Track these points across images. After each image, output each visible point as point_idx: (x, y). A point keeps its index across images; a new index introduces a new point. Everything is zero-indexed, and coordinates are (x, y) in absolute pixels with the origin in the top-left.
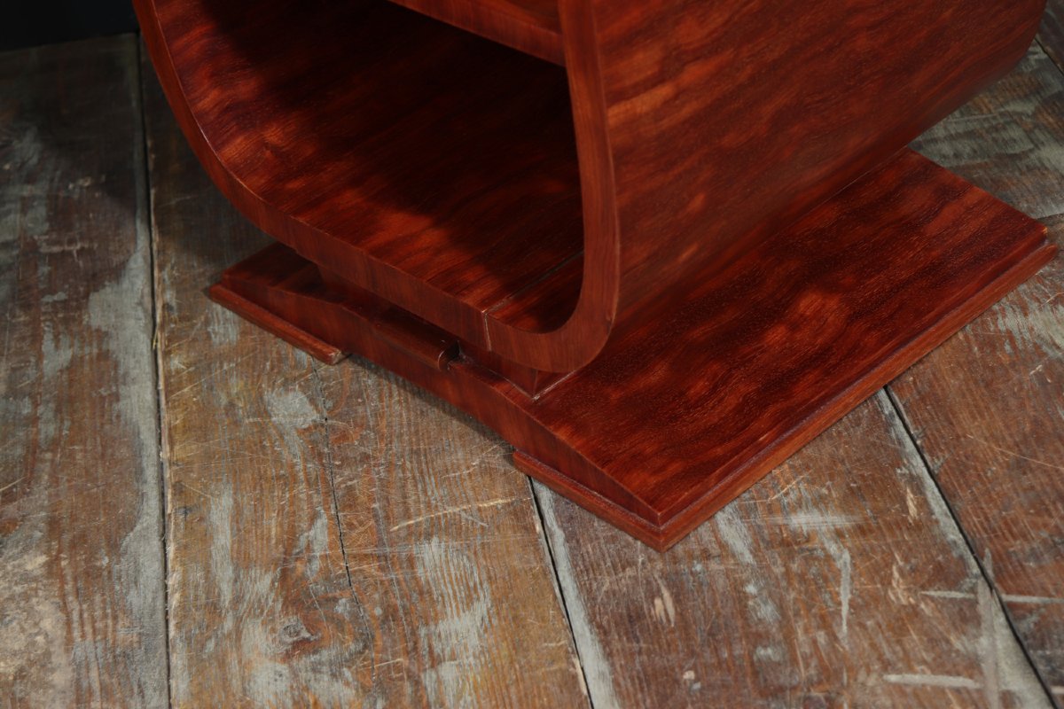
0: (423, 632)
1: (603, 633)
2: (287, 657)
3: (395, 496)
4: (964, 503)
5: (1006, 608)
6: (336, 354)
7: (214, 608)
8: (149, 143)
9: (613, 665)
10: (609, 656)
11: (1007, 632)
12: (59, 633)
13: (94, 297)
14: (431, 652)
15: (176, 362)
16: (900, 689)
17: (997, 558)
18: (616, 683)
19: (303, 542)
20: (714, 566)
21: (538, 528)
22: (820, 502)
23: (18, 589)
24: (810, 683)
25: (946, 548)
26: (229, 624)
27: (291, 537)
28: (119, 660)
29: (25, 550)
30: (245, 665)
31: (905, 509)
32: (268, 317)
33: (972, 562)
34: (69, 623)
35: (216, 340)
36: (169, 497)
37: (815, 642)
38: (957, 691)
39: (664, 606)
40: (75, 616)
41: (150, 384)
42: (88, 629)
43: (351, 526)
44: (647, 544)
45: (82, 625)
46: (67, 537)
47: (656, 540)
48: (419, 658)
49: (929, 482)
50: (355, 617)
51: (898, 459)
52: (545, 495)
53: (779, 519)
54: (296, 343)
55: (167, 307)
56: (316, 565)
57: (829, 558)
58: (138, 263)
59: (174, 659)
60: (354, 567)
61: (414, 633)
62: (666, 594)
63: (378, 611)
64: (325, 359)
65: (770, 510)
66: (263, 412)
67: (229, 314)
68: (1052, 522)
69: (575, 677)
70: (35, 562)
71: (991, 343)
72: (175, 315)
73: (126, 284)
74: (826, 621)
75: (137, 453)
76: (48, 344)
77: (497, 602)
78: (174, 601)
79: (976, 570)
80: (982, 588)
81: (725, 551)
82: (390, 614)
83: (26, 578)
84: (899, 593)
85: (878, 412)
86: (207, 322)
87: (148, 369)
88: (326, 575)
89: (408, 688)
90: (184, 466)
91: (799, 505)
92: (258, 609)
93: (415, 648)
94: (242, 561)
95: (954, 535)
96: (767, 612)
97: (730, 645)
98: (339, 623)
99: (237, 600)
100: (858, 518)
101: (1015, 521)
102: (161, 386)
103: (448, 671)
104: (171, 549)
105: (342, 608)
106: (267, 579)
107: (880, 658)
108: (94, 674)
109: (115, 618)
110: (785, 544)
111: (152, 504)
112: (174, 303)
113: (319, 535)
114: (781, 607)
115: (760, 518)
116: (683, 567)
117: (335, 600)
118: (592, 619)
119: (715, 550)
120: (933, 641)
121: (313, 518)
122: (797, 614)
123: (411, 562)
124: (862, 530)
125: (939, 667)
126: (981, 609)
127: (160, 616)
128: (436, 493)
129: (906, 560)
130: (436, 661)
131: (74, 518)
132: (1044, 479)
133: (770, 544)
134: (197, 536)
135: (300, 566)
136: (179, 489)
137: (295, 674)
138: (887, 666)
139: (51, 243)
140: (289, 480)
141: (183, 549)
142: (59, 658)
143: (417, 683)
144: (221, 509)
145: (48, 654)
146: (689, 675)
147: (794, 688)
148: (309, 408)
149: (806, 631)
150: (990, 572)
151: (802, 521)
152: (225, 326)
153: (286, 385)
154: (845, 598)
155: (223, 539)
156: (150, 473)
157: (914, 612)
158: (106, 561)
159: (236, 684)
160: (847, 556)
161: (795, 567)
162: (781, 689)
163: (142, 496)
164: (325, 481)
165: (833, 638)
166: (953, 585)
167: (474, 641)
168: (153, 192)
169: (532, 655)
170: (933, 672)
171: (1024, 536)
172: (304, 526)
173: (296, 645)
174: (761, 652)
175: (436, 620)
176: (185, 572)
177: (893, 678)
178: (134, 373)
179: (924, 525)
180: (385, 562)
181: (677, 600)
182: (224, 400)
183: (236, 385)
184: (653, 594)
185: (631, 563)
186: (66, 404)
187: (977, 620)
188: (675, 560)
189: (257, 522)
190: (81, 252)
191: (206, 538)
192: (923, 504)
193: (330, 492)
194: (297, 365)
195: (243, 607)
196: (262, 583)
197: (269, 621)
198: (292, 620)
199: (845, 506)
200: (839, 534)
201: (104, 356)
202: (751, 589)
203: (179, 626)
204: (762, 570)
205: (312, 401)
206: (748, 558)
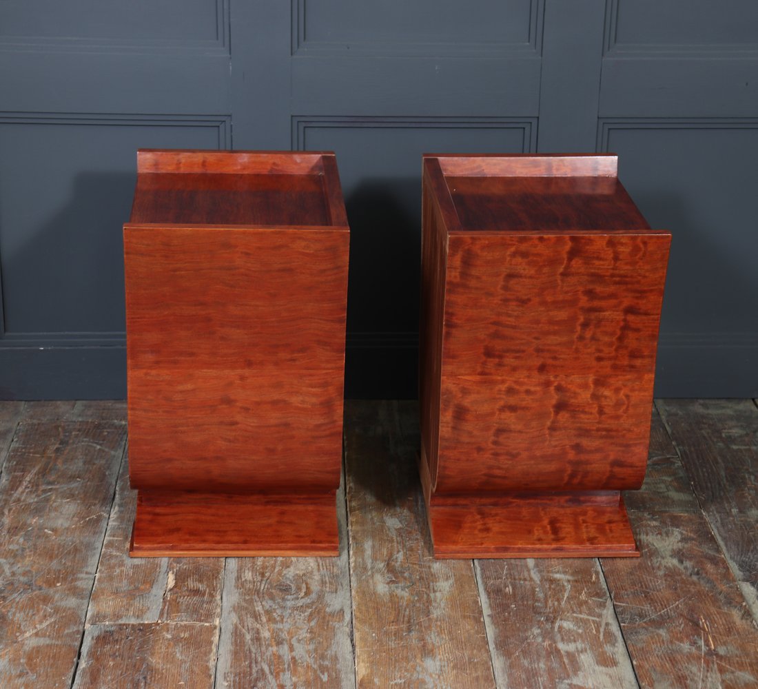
0: (431, 584)
1: (488, 593)
2: (388, 583)
3: (425, 549)
4: (611, 579)
5: (614, 606)
7: (365, 569)
8: (345, 437)
9: (490, 600)
10: (490, 598)
11: (613, 610)
12: (316, 567)
14: (433, 589)
15: (353, 504)
16: (576, 617)
17: (616, 594)
18: (490, 605)
19: (394, 557)
20: (527, 583)
21: (472, 565)
22: (564, 572)
24: (550, 613)
25: (601, 589)
26: (370, 573)
27: (391, 555)
28: (334, 577)
30: (375, 584)
31: (592, 578)
33: (608, 593)
35: (367, 500)
36: (351, 539)
37: (554, 604)
38: (593, 621)
39: (509, 590)
40: (321, 564)
41: (344, 509)
42: (325, 567)
43: (411, 556)
45: (323, 566)
48: (430, 590)
49: (601, 573)
50: (411, 578)
51: (593, 566)
53: (551, 575)
56: (399, 563)
57: (564, 586)
59: (352, 578)
60: (411, 565)
61: (429, 584)
62: (510, 587)
63: (418, 577)
65: (548, 572)
66: (383, 522)
68: (635, 588)
69: (478, 602)
72: (353, 490)
74: (559, 600)
75: (340, 526)
77: (456, 581)
78: (352, 565)
79: (608, 595)
80: (609, 600)
81: (531, 580)
82: (421, 578)
84: (583, 597)
86: (364, 494)
87: (344, 504)
88: (402, 567)
89: (425, 596)
90: (357, 532)
91: (558, 572)
92: (379, 571)
93: (429, 587)
94: (374, 559)
95: (604, 586)
96: (541, 595)
97: (527, 601)
98: (405, 578)
99: (372, 568)
100: (576, 578)
101: (625, 586)
102: (348, 509)
103: (438, 594)
104: (351, 552)
105: (406, 574)
106: (383, 564)
107: (573, 610)
108: (327, 578)
109: (333, 567)
110: (551, 580)
111: (345, 540)
112: (353, 487)
113: (400, 556)
114: (546, 595)
115: (545, 574)
116: (517, 581)
117: (404, 573)
118: (485, 589)
119: (528, 579)
120: (590, 609)
121: (398, 552)
122: (550, 597)
123: (430, 567)
124: (576, 582)
125: (589, 614)
126: (607, 604)
127: (347, 568)
129: (588, 590)
130: (434, 592)
132: (637, 577)
133: (546, 580)
134: (360, 550)
135: (393, 563)
136: (354, 538)
137: (390, 588)
138: (574, 612)
140: (391, 540)
141: (355, 553)
142: (316, 572)
143: (428, 595)
144: (368, 545)
145: (312, 572)
146: (513, 606)
148: (399, 523)
149: (552, 601)
150: (613, 597)
151: (558, 576)
153: (391, 515)
154: (566, 596)
155: (368, 552)
156: (345, 533)
157: (586, 602)
159: (371, 587)
160: (570, 586)
161: (553, 586)
162: (541, 613)
163: (342, 538)
164: (403, 543)
165: (560, 604)
166: (601, 598)
167: (447, 589)
168: (346, 453)
169: (465, 595)
170: (587, 615)
171: (626, 590)
172: (395, 553)
173: (390, 581)
174: (537, 604)
175: (436, 582)
176: (356, 559)
177: (575, 615)
178: (339, 505)
179: (596, 583)
180: (421, 566)
181: (513, 589)
182: (370, 517)
183: (374, 513)
184: (506, 586)
185: (500, 578)
187: (605, 607)
188: (515, 580)
189: (380, 550)
191: (363, 551)
192: (598, 578)
193: (404, 546)
194: (395, 511)
195: (374, 570)
196: (381, 565)
197: (383, 574)
198: (390, 575)
199: (572, 574)
200: (569, 581)
202: (537, 589)
203: (354, 571)
204: (542, 586)
205: (400, 521)
206: (538, 582)
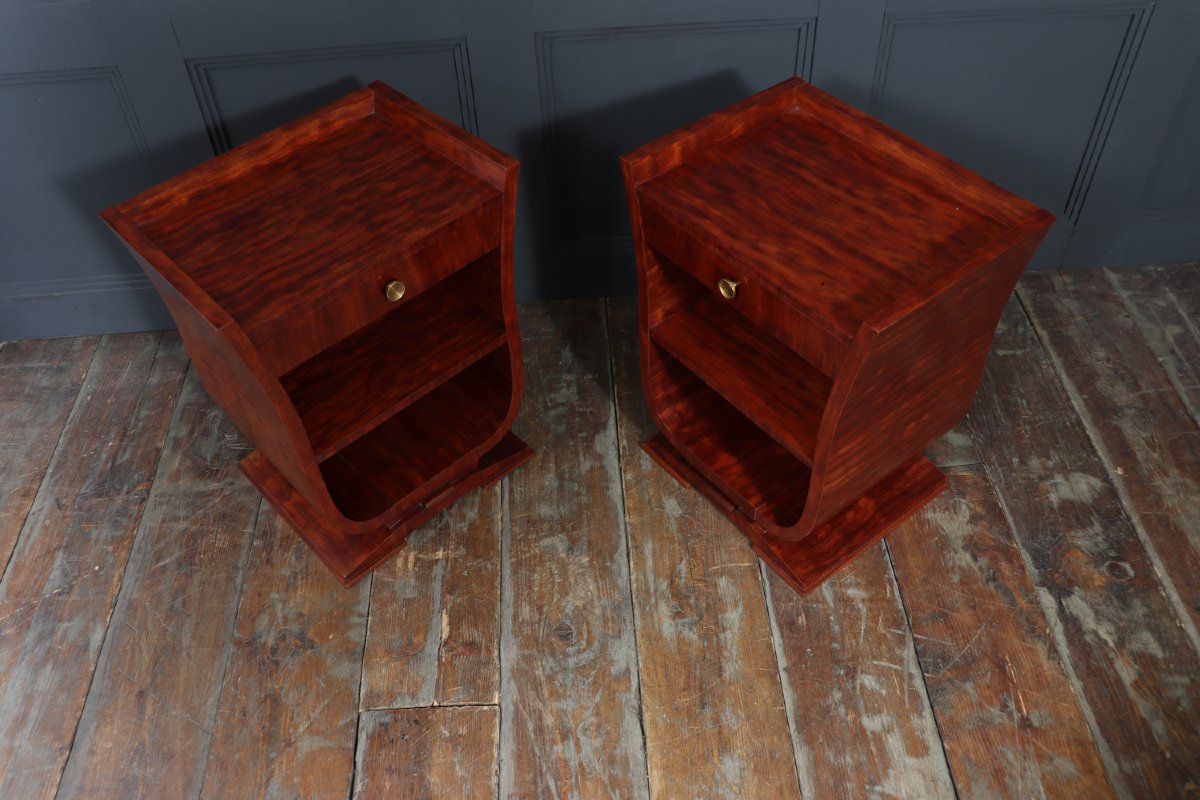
0: (720, 616)
1: (781, 627)
2: (674, 619)
3: (709, 553)
4: (905, 593)
5: (915, 639)
6: (688, 485)
7: (648, 592)
9: (784, 641)
10: (783, 637)
11: (913, 649)
12: (595, 592)
13: (597, 437)
14: (723, 626)
15: (629, 476)
16: (877, 666)
17: (914, 619)
18: (784, 649)
19: (678, 569)
20: (820, 606)
21: (760, 579)
22: (857, 585)
23: (581, 570)
24: (848, 660)
25: (898, 612)
26: (653, 600)
27: (673, 566)
28: (616, 608)
29: (581, 554)
30: (659, 619)
31: (886, 592)
32: (663, 463)
33: (906, 619)
34: (598, 589)
35: (643, 468)
36: (629, 540)
37: (851, 644)
38: (895, 670)
39: (802, 620)
40: (600, 586)
41: (619, 484)
42: (605, 592)
43: (695, 566)
44: (798, 593)
45: (603, 590)
46: (595, 551)
47: (802, 592)
48: (719, 627)
49: (895, 582)
50: (697, 606)
51: (885, 570)
52: (763, 564)
53: (843, 590)
54: (673, 476)
55: (624, 448)
56: (683, 580)
57: (859, 610)
58: (612, 421)
59: (635, 611)
60: (696, 584)
61: (717, 616)
62: (803, 615)
63: (704, 605)
64: (685, 487)
65: (841, 586)
66: (661, 507)
67: (648, 456)
68: (933, 608)
69: (771, 645)
70: (585, 560)
71: (922, 523)
72: (627, 452)
73: (608, 433)
74: (856, 636)
75: (617, 517)
76: (582, 459)
77: (745, 608)
78: (634, 586)
79: (907, 623)
80: (908, 630)
81: (824, 601)
82: (708, 606)
83: (582, 566)
84: (881, 629)
85: (880, 548)
86: (639, 459)
87: (618, 476)
88: (686, 586)
89: (715, 639)
90: (634, 526)
91: (851, 585)
92: (663, 596)
93: (717, 623)
94: (657, 575)
95: (901, 607)
96: (836, 628)
97: (823, 640)
98: (691, 607)
99: (656, 590)
100: (870, 594)
101: (921, 604)
102: (624, 487)
103: (728, 634)
104: (632, 563)
105: (692, 601)
106: (666, 583)
107: (872, 654)
108: (609, 612)
109: (614, 590)
110: (845, 601)
111: (623, 541)
112: (626, 447)
113: (683, 567)
114: (842, 628)
115: (837, 589)
116: (809, 605)
117: (689, 597)
118: (777, 622)
119: (821, 600)
120: (890, 650)
121: (681, 559)
122: (846, 631)
123: (716, 585)
124: (871, 600)
125: (890, 660)
126: (907, 639)
127: (629, 592)
128: (725, 556)
129: (884, 615)
130: (724, 630)
131: (597, 543)
132: (933, 588)
133: (839, 600)
134: (640, 561)
135: (677, 580)
136: (633, 537)
137: (677, 626)
138: (874, 658)
139: (580, 406)
140: (672, 540)
141: (636, 564)
142: (596, 603)
143: (718, 637)
144: (648, 548)
145: (592, 601)
146: (809, 650)
147: (843, 661)
148: (678, 507)
149: (849, 639)
150: (911, 624)
151: (851, 592)
152: (646, 462)
153: (670, 494)
154: (863, 627)
155: (650, 563)
156: (622, 526)
157: (885, 636)
158: (609, 564)
159: (657, 626)
160: (865, 610)
161: (847, 611)
162: (839, 661)
163: (619, 537)
164: (685, 543)
165: (858, 644)
166: (899, 629)
167: (737, 623)
168: (616, 387)
169: (757, 633)
170: (888, 662)
171: (924, 611)
172: (678, 562)
173: (677, 614)
174: (834, 645)
175: (724, 612)
176: (637, 575)
177: (875, 662)
178: (614, 477)
179: (892, 601)
180: (707, 584)
181: (807, 618)
182: (647, 498)
183: (651, 491)
184: (799, 615)
185: (791, 600)
186: (590, 489)
187: (904, 643)
188: (807, 601)
189: (661, 557)
190: (590, 412)
191: (644, 561)
192: (892, 592)
193: (687, 548)
194: (674, 486)
195: (658, 594)
196: (664, 585)
197: (667, 602)
198: (675, 603)
199: (867, 589)
201: (602, 467)
202: (832, 618)
203: (636, 598)
204: (836, 611)
205: (679, 505)
206: (832, 605)
